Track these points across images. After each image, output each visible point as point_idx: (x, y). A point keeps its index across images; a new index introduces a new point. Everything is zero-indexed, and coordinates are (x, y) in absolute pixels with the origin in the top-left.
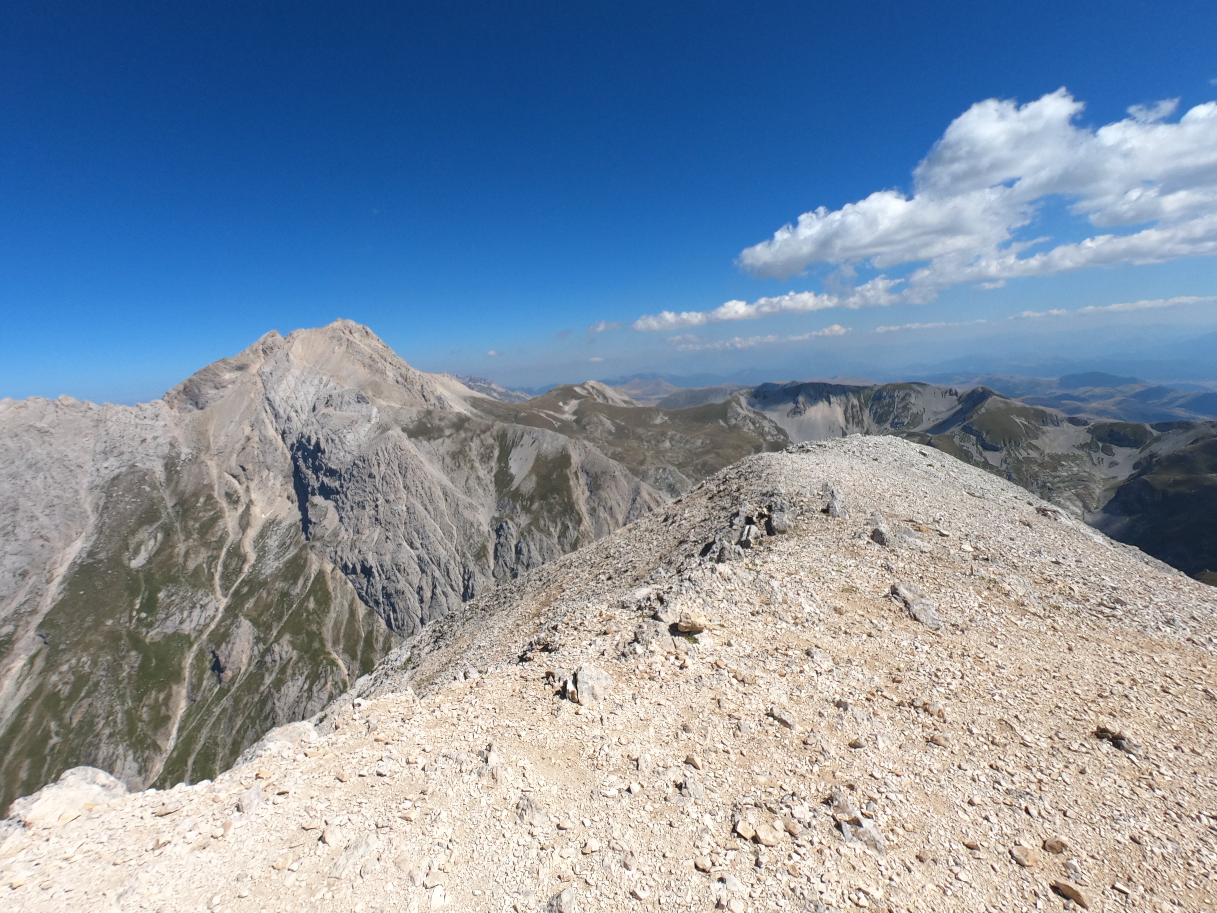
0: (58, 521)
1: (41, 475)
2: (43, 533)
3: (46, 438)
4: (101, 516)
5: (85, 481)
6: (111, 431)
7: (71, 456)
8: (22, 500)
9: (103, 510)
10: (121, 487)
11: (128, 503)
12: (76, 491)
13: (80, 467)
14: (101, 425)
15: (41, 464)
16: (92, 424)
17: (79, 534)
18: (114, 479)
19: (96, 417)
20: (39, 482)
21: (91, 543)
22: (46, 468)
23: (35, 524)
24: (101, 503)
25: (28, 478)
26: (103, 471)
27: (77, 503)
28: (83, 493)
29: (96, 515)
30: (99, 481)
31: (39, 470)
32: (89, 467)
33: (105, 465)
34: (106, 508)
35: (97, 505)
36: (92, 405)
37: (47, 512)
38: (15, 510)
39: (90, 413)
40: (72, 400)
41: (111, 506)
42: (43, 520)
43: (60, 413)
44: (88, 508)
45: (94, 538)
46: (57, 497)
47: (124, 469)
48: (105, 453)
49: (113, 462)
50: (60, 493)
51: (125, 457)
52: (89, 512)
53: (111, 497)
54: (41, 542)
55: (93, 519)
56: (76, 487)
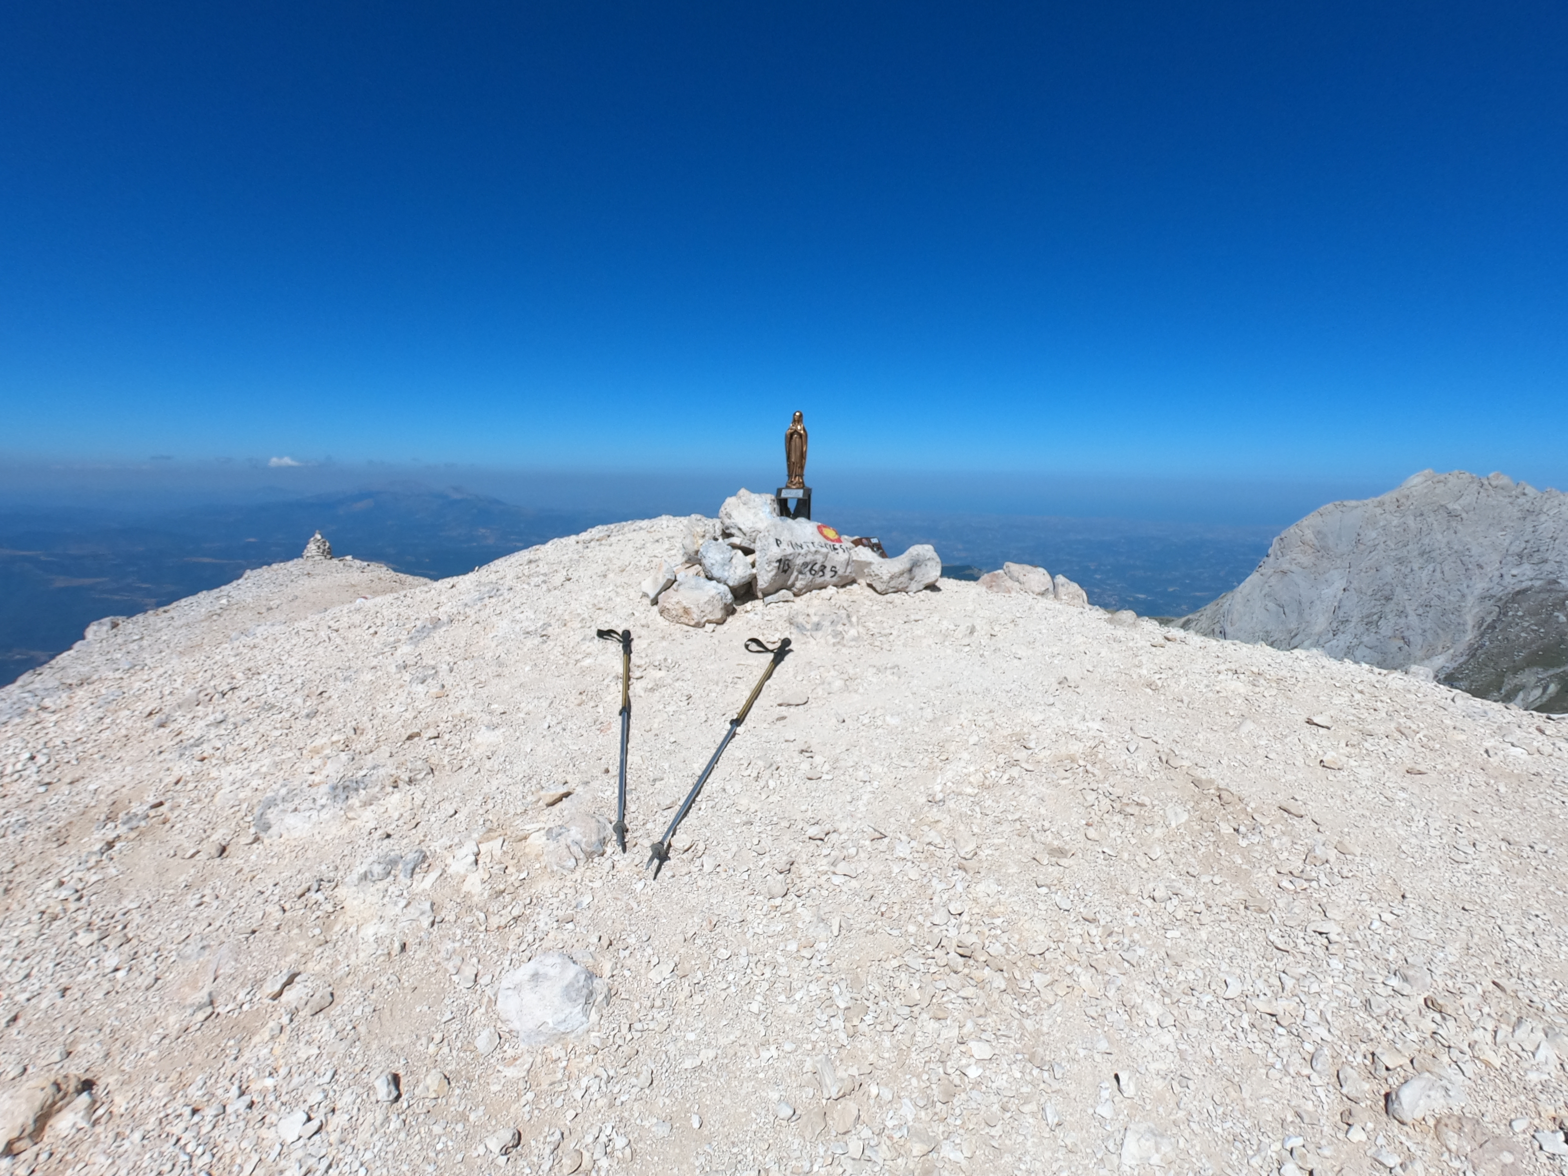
1: (1431, 567)
2: (1406, 634)
3: (1454, 524)
4: (1482, 635)
5: (1480, 586)
6: (1541, 528)
7: (1475, 551)
8: (1399, 590)
9: (1487, 629)
10: (1525, 605)
11: (1524, 629)
12: (1463, 596)
13: (1480, 566)
14: (1530, 518)
15: (1434, 554)
16: (1519, 515)
17: (1446, 648)
18: (1518, 593)
19: (1527, 506)
20: (1425, 575)
21: (1456, 665)
22: (1440, 559)
23: (1402, 621)
24: (1489, 620)
36: (1530, 490)
40: (1504, 480)
52: (1469, 627)
53: (1505, 614)
55: (1470, 636)
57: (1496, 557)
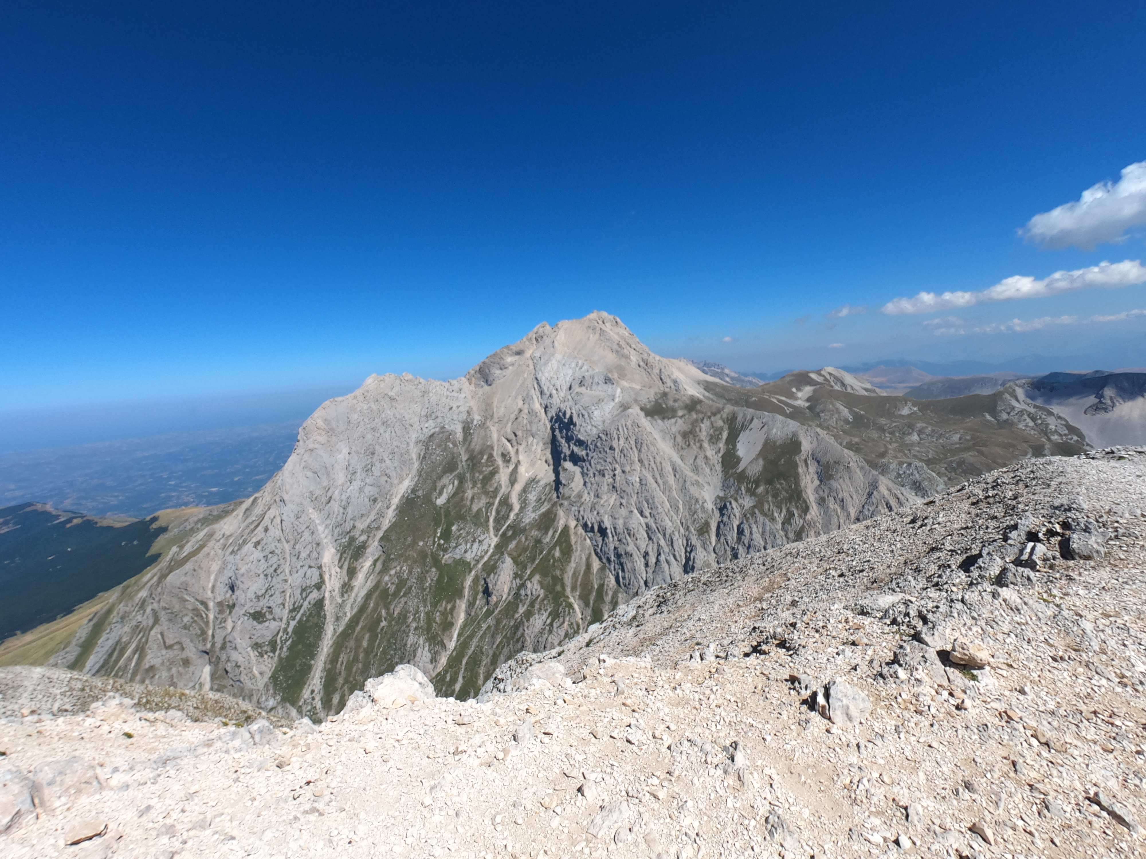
0: (396, 465)
1: (389, 430)
2: (387, 472)
3: (394, 404)
4: (421, 463)
5: (414, 436)
6: (431, 400)
7: (407, 417)
8: (377, 447)
9: (423, 459)
10: (435, 442)
11: (438, 455)
12: (408, 443)
13: (411, 426)
14: (426, 395)
15: (389, 423)
16: (421, 394)
17: (408, 475)
18: (432, 436)
19: (423, 389)
20: (387, 435)
21: (414, 483)
22: (392, 425)
23: (384, 465)
24: (422, 454)
25: (382, 432)
26: (425, 430)
27: (408, 452)
28: (412, 445)
29: (418, 462)
30: (422, 437)
31: (388, 426)
32: (416, 426)
33: (426, 425)
34: (424, 457)
35: (420, 454)
36: (422, 380)
37: (390, 457)
38: (373, 454)
39: (420, 386)
40: (410, 377)
41: (427, 456)
42: (388, 462)
43: (403, 385)
44: (414, 456)
45: (416, 479)
46: (397, 447)
47: (437, 429)
48: (426, 416)
49: (431, 423)
50: (399, 444)
51: (439, 420)
52: (415, 460)
53: (428, 449)
54: (386, 478)
55: (416, 465)
56: (408, 440)
57: (417, 419)
